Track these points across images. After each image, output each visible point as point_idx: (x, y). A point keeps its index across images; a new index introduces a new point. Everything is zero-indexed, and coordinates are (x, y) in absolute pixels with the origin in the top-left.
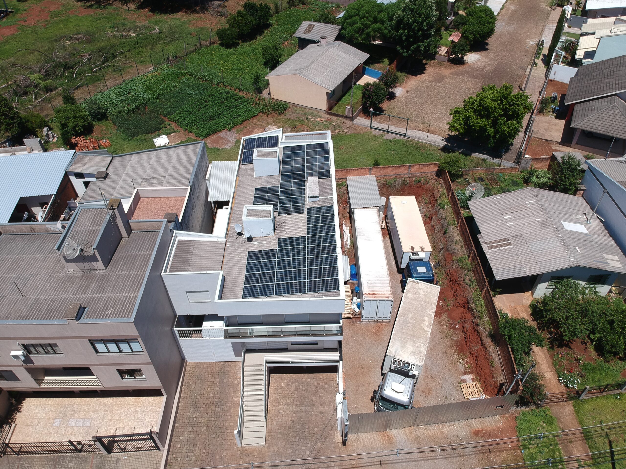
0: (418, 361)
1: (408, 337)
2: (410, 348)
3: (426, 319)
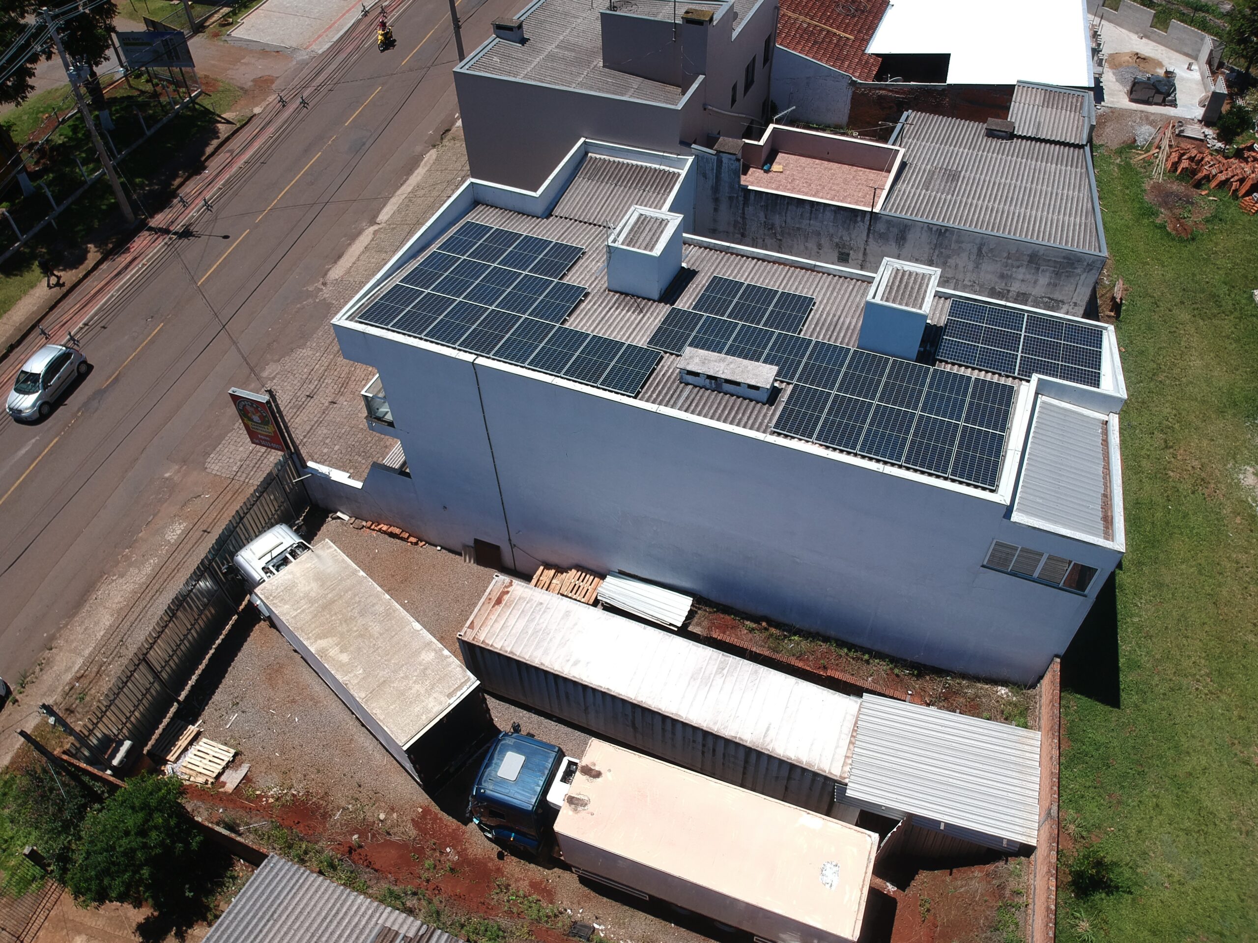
3: (344, 658)
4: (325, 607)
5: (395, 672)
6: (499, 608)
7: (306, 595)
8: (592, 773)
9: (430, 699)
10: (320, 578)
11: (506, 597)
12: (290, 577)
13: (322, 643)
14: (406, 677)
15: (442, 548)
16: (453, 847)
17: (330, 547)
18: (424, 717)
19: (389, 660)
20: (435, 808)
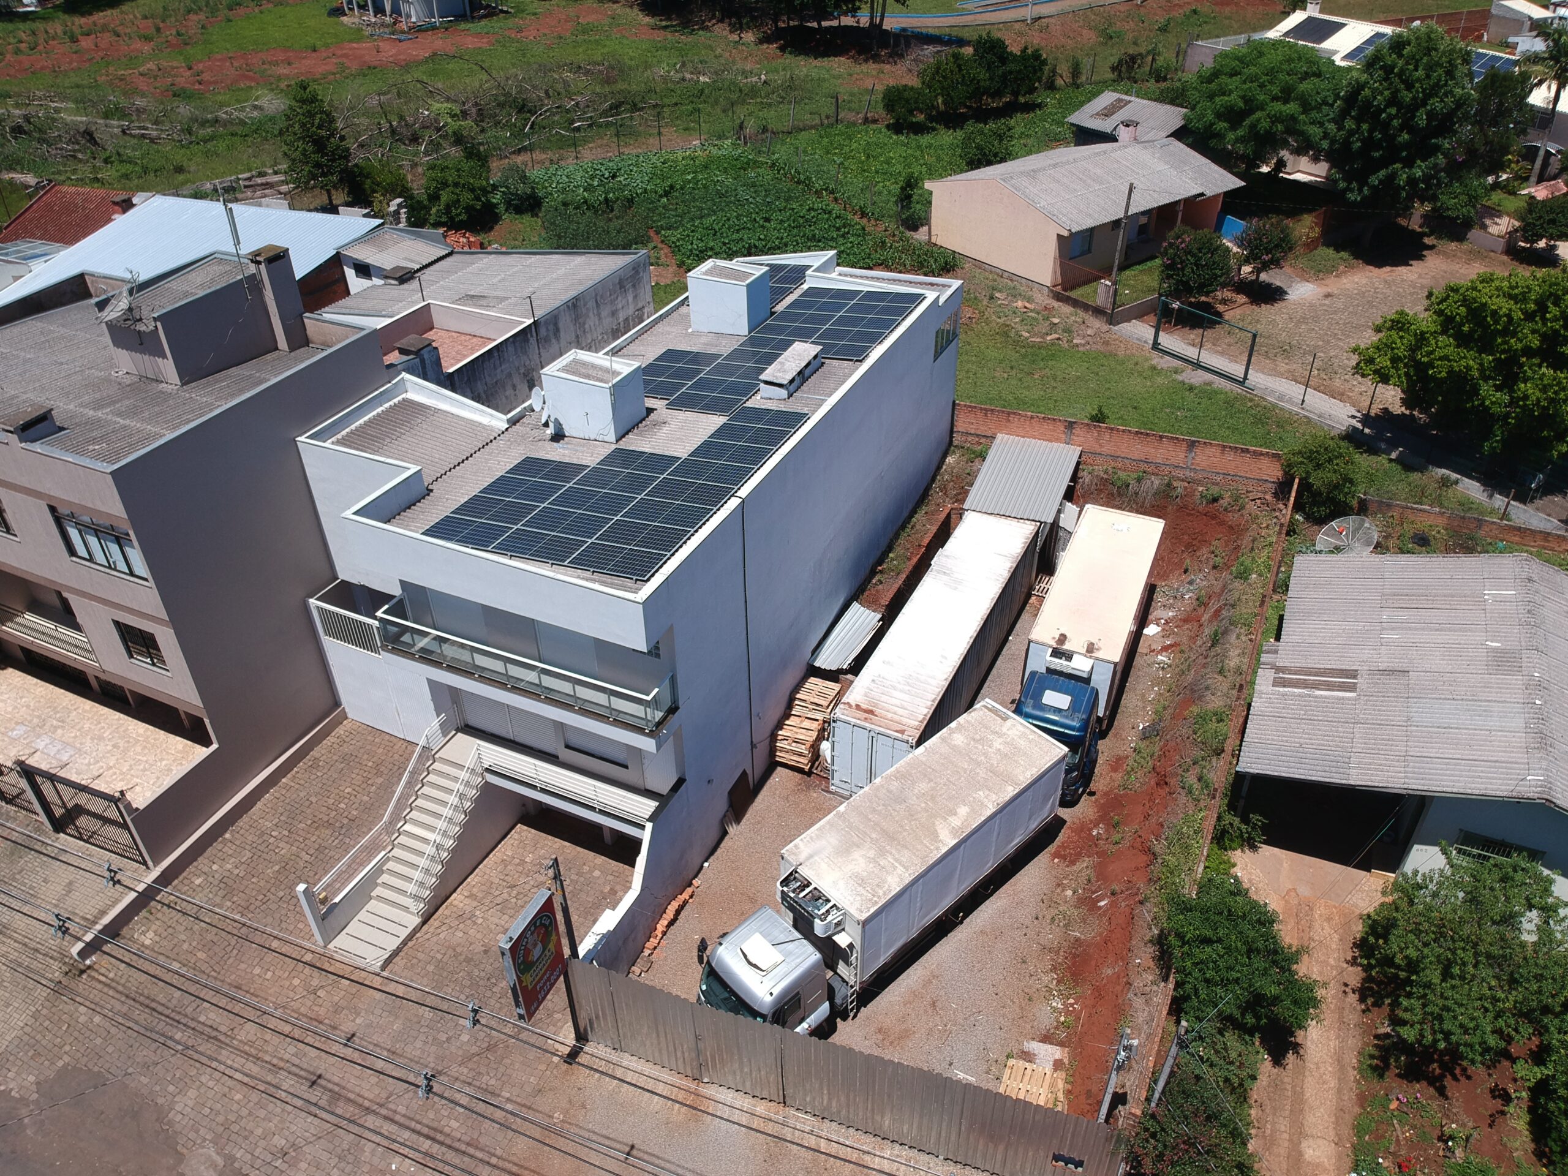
0: (857, 905)
1: (874, 836)
2: (859, 862)
3: (963, 811)
5: (979, 764)
6: (878, 711)
7: (873, 860)
8: (1063, 638)
10: (845, 849)
11: (864, 706)
13: (943, 832)
14: (985, 755)
15: (706, 861)
18: (1031, 737)
20: (1052, 848)
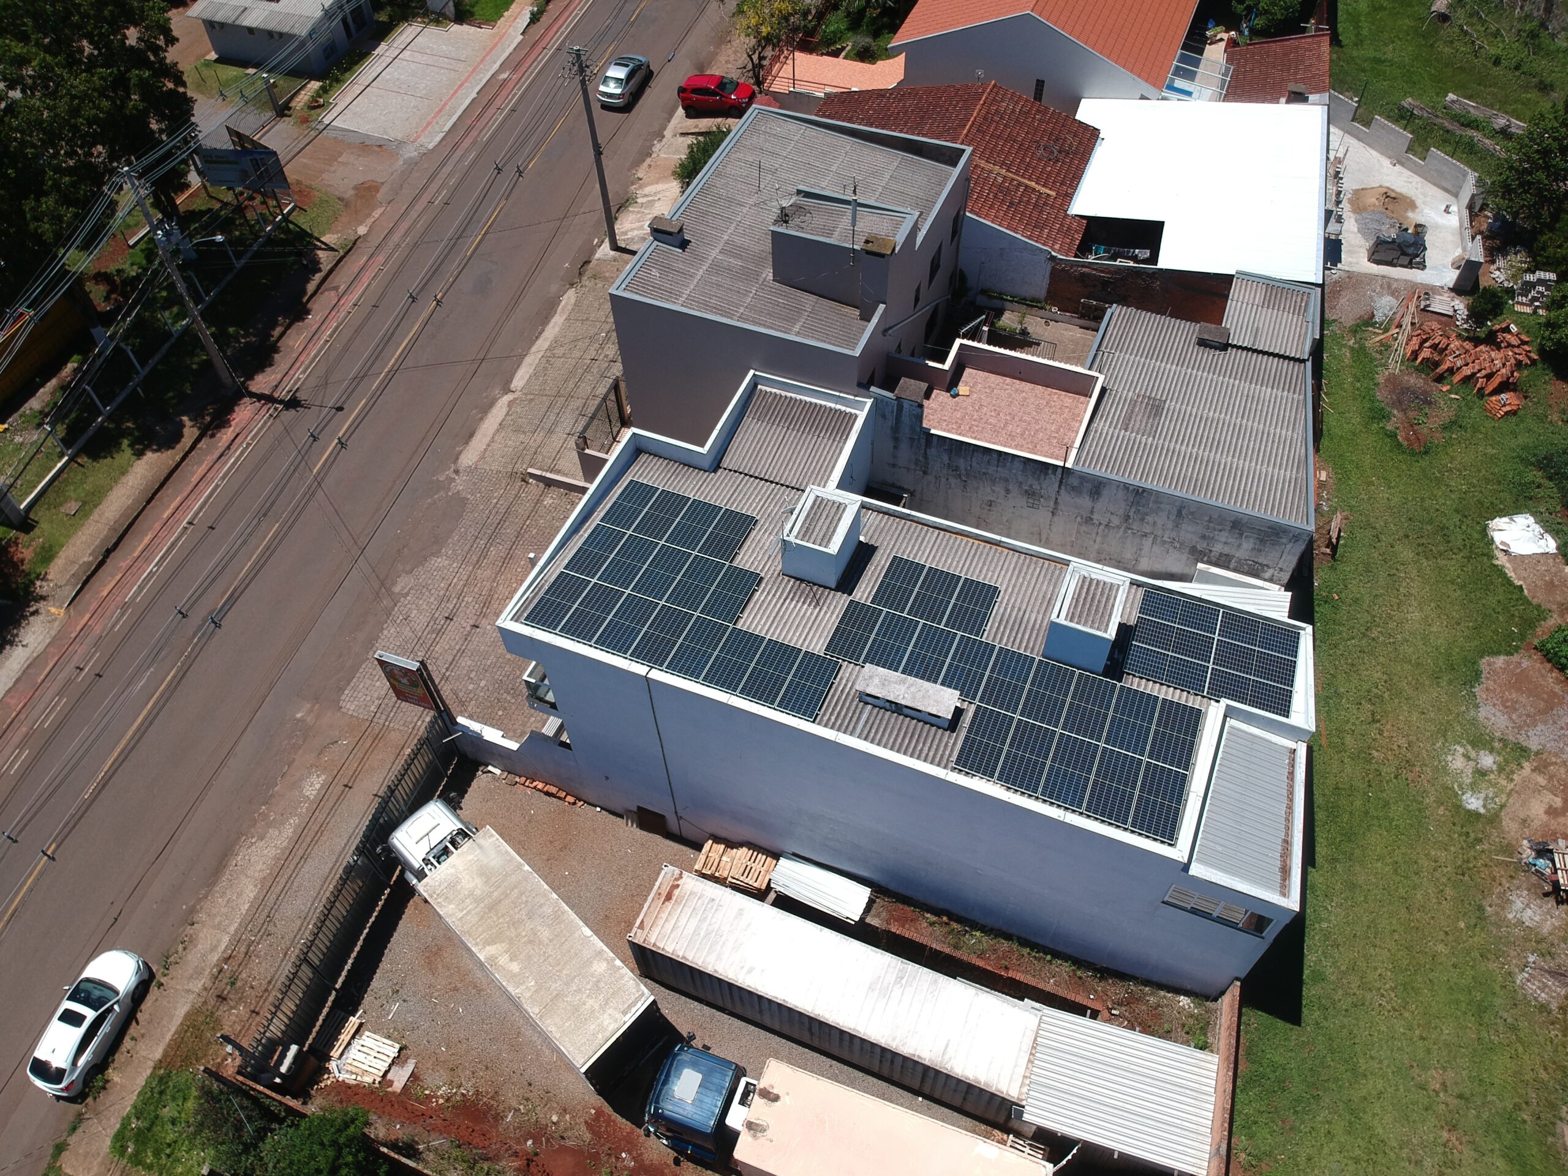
0: (431, 883)
1: (495, 894)
2: (471, 883)
3: (515, 967)
4: (491, 908)
5: (567, 984)
6: (669, 905)
7: (471, 893)
8: (770, 1096)
9: (606, 1016)
10: (484, 872)
11: (676, 892)
12: (453, 871)
13: (491, 950)
14: (579, 991)
15: (602, 809)
16: (629, 1152)
17: (492, 835)
18: (600, 1036)
19: (560, 971)
20: (608, 1109)
